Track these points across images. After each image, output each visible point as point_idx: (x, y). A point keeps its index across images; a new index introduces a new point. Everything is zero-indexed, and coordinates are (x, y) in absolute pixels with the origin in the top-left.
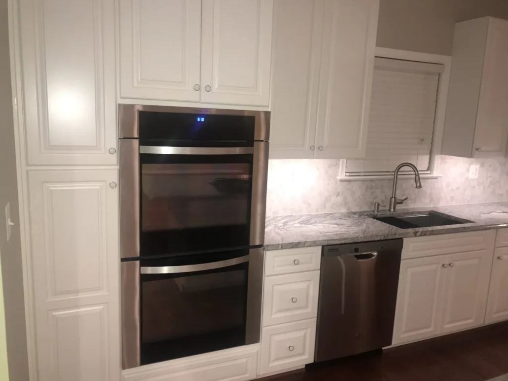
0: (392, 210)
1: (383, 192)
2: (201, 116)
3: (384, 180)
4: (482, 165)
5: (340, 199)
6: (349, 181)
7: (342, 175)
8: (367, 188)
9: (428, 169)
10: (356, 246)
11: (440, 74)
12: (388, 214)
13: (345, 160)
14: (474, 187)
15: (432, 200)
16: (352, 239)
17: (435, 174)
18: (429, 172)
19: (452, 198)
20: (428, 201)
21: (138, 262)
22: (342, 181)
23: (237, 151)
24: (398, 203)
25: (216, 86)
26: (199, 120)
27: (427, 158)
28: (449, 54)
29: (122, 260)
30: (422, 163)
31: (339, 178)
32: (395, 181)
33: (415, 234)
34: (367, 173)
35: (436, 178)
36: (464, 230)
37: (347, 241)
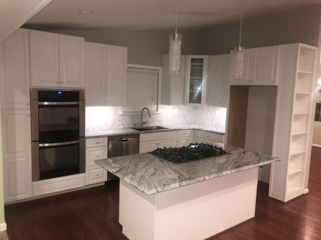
0: (142, 126)
1: (138, 120)
2: (60, 92)
3: (139, 114)
4: (179, 108)
5: (120, 123)
6: (124, 115)
7: (120, 113)
8: (131, 118)
9: (157, 110)
10: (121, 137)
11: (158, 74)
12: (140, 128)
13: (121, 107)
14: (176, 117)
15: (159, 122)
16: (119, 134)
17: (159, 112)
18: (157, 111)
19: (168, 121)
20: (157, 122)
21: (38, 142)
22: (120, 115)
23: (74, 103)
24: (144, 123)
25: (65, 81)
26: (59, 93)
27: (156, 106)
28: (161, 66)
29: (32, 141)
30: (153, 108)
31: (119, 114)
32: (142, 115)
33: (144, 133)
34: (130, 112)
35: (160, 114)
36: (164, 131)
37: (117, 135)
